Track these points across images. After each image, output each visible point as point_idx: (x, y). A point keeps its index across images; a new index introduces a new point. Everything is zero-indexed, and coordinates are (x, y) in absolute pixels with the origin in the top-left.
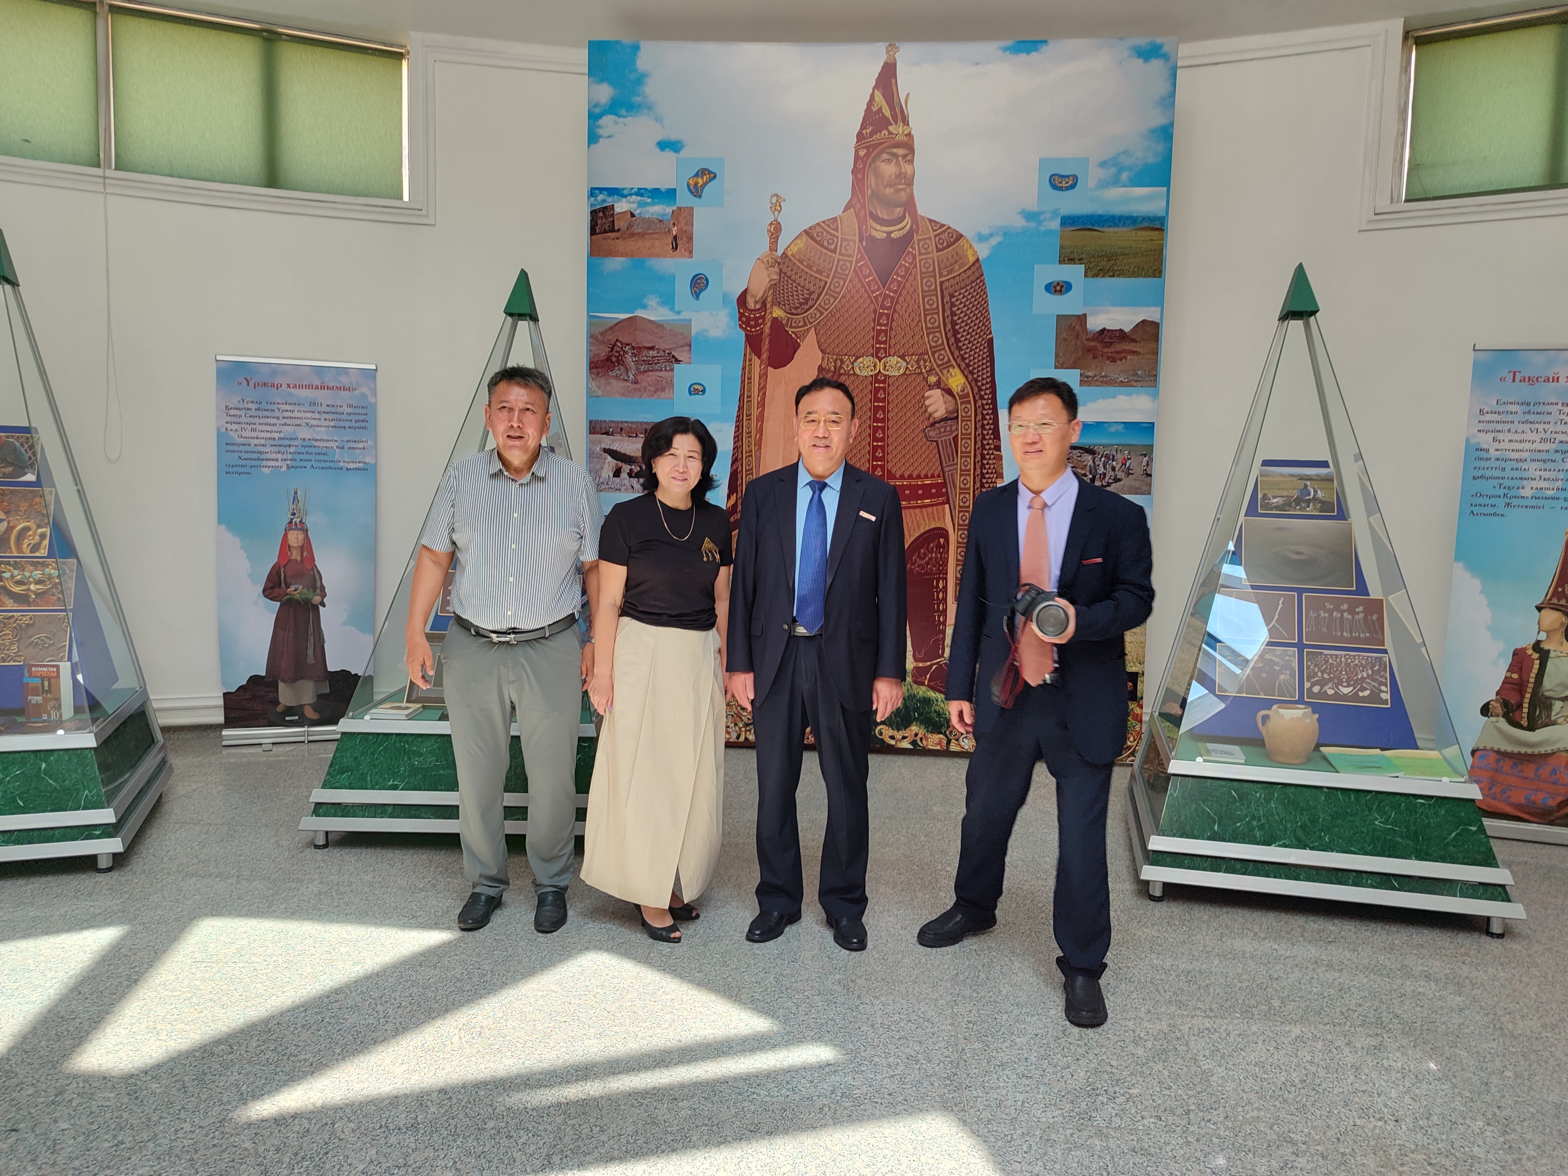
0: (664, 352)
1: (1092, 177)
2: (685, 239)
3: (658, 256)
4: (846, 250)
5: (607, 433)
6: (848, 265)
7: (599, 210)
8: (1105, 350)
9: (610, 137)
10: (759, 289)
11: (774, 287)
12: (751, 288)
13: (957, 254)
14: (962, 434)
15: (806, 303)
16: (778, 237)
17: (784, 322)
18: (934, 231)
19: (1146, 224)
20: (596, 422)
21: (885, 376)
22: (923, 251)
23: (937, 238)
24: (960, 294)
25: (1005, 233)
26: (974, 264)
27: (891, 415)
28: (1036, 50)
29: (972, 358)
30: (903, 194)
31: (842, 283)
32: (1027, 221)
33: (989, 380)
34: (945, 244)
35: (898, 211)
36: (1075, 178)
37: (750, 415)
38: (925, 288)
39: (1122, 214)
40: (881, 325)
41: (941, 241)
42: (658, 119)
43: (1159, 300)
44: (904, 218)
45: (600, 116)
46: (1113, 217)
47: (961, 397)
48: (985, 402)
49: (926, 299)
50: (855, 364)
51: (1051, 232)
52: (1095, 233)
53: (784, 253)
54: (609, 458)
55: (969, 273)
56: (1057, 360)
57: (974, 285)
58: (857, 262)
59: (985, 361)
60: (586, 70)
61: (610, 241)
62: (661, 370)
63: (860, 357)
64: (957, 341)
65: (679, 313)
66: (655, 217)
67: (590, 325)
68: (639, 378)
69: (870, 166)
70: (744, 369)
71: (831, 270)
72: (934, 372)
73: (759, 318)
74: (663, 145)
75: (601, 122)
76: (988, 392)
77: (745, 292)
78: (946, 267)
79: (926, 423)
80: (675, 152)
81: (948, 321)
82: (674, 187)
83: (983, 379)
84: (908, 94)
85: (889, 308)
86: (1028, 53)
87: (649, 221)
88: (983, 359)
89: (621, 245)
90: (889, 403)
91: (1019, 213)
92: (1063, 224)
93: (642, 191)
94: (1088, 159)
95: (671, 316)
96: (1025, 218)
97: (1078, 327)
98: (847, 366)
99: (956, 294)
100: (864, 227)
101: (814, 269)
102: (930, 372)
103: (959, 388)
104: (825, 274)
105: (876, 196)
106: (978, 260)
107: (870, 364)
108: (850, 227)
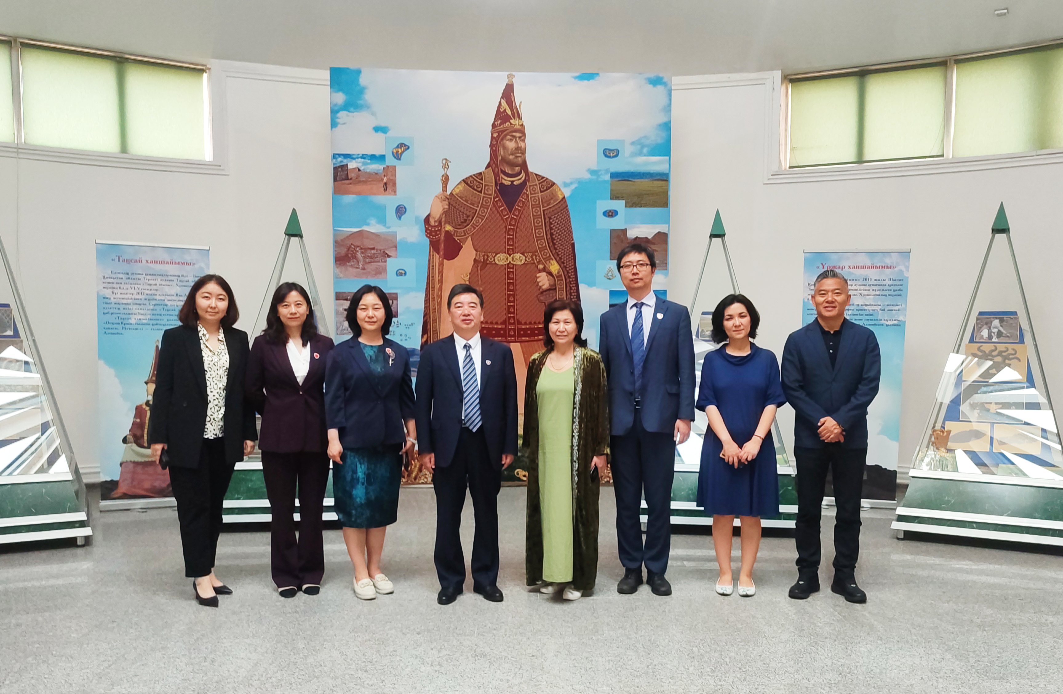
0: (381, 251)
1: (626, 151)
2: (391, 184)
3: (375, 194)
4: (488, 191)
6: (489, 199)
7: (339, 167)
9: (344, 124)
10: (437, 213)
11: (445, 213)
12: (432, 213)
13: (552, 194)
14: (559, 298)
15: (465, 222)
16: (447, 184)
17: (452, 233)
18: (539, 181)
19: (658, 178)
20: (340, 293)
21: (513, 265)
22: (532, 192)
23: (540, 185)
24: (555, 217)
25: (579, 182)
26: (562, 200)
27: (518, 287)
28: (592, 78)
29: (563, 254)
30: (520, 159)
31: (486, 210)
32: (592, 175)
33: (573, 267)
34: (545, 188)
35: (517, 169)
36: (618, 151)
37: (434, 288)
38: (535, 214)
39: (644, 171)
40: (510, 235)
41: (543, 186)
42: (373, 114)
43: (667, 220)
44: (521, 173)
45: (338, 112)
47: (557, 276)
48: (571, 280)
49: (535, 220)
50: (496, 258)
51: (605, 182)
52: (630, 182)
53: (451, 193)
55: (559, 205)
56: (608, 255)
57: (562, 212)
58: (494, 198)
59: (570, 256)
60: (329, 83)
61: (346, 185)
62: (379, 262)
63: (498, 254)
64: (554, 244)
65: (389, 228)
66: (373, 171)
67: (335, 235)
68: (366, 266)
69: (500, 143)
70: (429, 260)
71: (479, 203)
72: (541, 262)
73: (438, 230)
74: (377, 129)
75: (338, 115)
76: (573, 274)
77: (429, 216)
78: (546, 201)
79: (538, 292)
80: (384, 133)
81: (548, 233)
82: (384, 154)
83: (570, 266)
84: (521, 102)
85: (514, 225)
86: (588, 80)
87: (370, 174)
88: (569, 255)
89: (352, 188)
90: (516, 280)
91: (587, 171)
92: (611, 177)
93: (364, 156)
94: (624, 141)
95: (384, 230)
96: (590, 173)
97: (622, 236)
98: (491, 259)
99: (553, 217)
100: (498, 178)
101: (469, 202)
102: (539, 262)
103: (556, 272)
104: (476, 205)
105: (504, 160)
106: (564, 197)
107: (504, 257)
108: (490, 177)
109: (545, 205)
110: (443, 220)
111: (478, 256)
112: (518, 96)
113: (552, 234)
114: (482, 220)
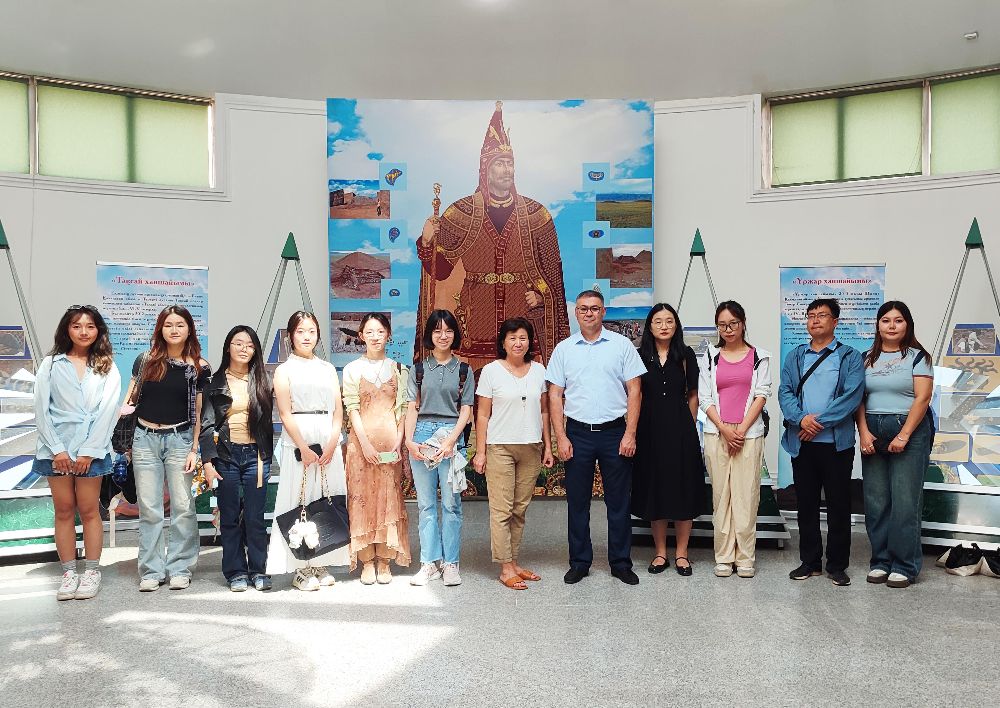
0: (375, 272)
1: (611, 173)
2: (385, 208)
3: (369, 218)
4: (478, 214)
5: (342, 319)
6: (479, 222)
7: (335, 192)
8: (623, 268)
9: (339, 152)
10: (429, 235)
11: (437, 235)
12: (424, 236)
13: (540, 216)
14: (547, 316)
15: (456, 244)
16: (439, 207)
17: (444, 254)
18: (526, 203)
19: (642, 199)
20: (335, 313)
21: (503, 284)
22: (521, 214)
23: (528, 207)
24: (542, 238)
25: (565, 204)
26: (549, 222)
27: (506, 306)
28: (578, 105)
29: (550, 273)
30: (508, 183)
31: (476, 232)
32: (578, 198)
33: (560, 285)
34: (533, 210)
35: (506, 193)
36: (603, 173)
37: (426, 307)
38: (523, 235)
39: (629, 193)
40: (499, 256)
41: (531, 209)
42: (368, 142)
43: (651, 240)
44: (508, 197)
45: (334, 140)
46: (624, 194)
47: (545, 295)
48: (559, 298)
49: (524, 241)
50: (486, 278)
51: (591, 203)
52: (615, 203)
53: (442, 216)
54: (343, 334)
55: (547, 226)
56: (597, 274)
57: (550, 233)
58: (484, 220)
60: (326, 113)
61: (341, 210)
62: (373, 282)
63: (488, 274)
64: (542, 264)
65: (383, 250)
66: (367, 196)
67: (331, 257)
68: (360, 287)
69: (489, 167)
70: (422, 281)
71: (469, 225)
72: (529, 281)
73: (430, 252)
74: (371, 156)
75: (335, 143)
76: (560, 292)
77: (421, 237)
78: (534, 223)
79: (527, 310)
80: (378, 160)
81: (536, 253)
82: (378, 179)
83: (557, 285)
85: (503, 246)
86: (574, 107)
87: (364, 198)
88: (557, 274)
89: (348, 212)
90: (505, 299)
91: (573, 194)
92: (597, 199)
93: (360, 182)
94: (609, 163)
95: (379, 252)
96: (577, 196)
97: (608, 255)
98: (481, 279)
99: (540, 238)
100: (487, 201)
101: (460, 225)
102: (527, 282)
103: (544, 290)
104: (466, 228)
105: (493, 184)
106: (551, 219)
107: (493, 277)
108: (480, 201)
109: (533, 227)
110: (435, 242)
111: (468, 276)
112: (507, 122)
113: (540, 254)
114: (473, 241)
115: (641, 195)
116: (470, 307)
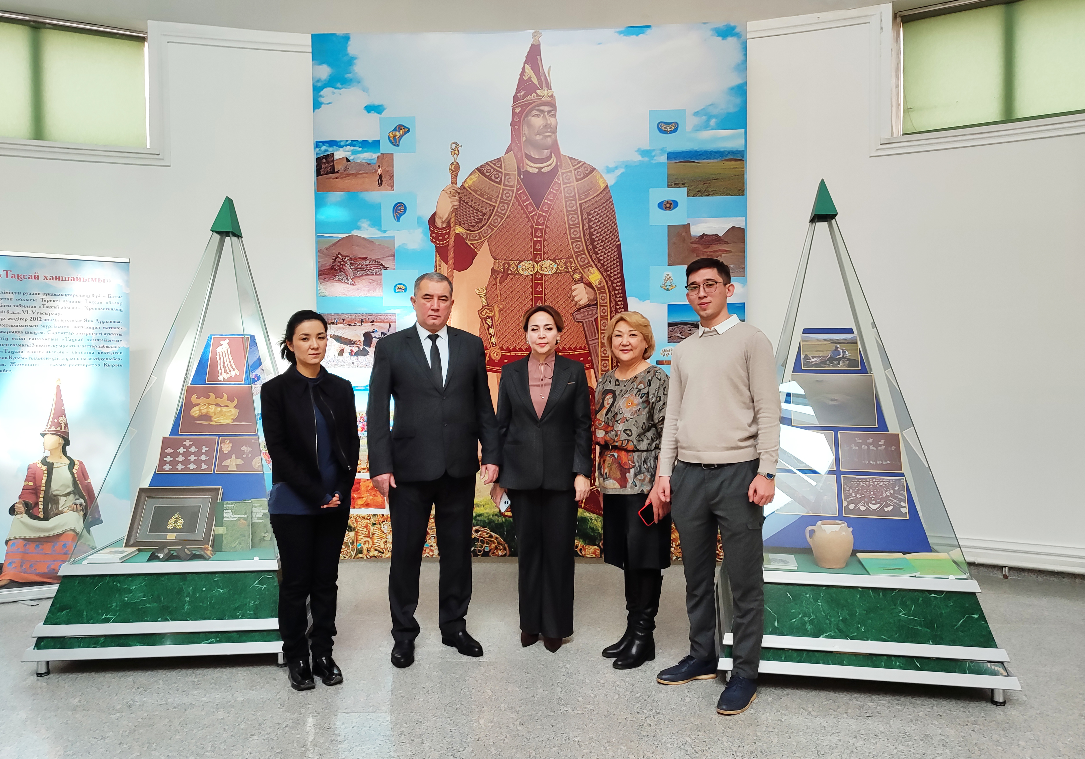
0: (375, 261)
1: (689, 123)
3: (368, 190)
4: (508, 182)
6: (511, 193)
7: (323, 157)
8: (704, 251)
9: (329, 103)
10: (445, 211)
11: (455, 210)
12: (438, 212)
13: (592, 182)
14: (601, 316)
15: (480, 222)
16: (457, 173)
17: (464, 236)
18: (574, 166)
21: (542, 274)
22: (566, 181)
23: (576, 172)
24: (595, 212)
25: (626, 166)
26: (604, 190)
27: (547, 303)
28: (643, 33)
29: (605, 260)
30: (549, 139)
31: (506, 206)
32: (643, 157)
33: (619, 275)
34: (582, 175)
35: (546, 152)
36: (677, 124)
38: (569, 209)
39: (712, 149)
40: (537, 237)
41: (579, 173)
42: (365, 90)
43: (743, 212)
44: (549, 158)
45: (322, 88)
46: (706, 151)
47: (598, 289)
48: (617, 292)
49: (570, 217)
50: (519, 267)
51: (661, 164)
52: (694, 164)
53: (462, 185)
54: (335, 343)
55: (601, 196)
56: (669, 259)
57: (605, 205)
58: (517, 190)
59: (615, 262)
60: (310, 55)
61: (331, 180)
62: (373, 275)
63: (522, 261)
64: (595, 247)
65: (385, 232)
66: (364, 161)
67: (318, 243)
68: (356, 281)
71: (497, 197)
72: (578, 270)
73: (446, 234)
74: (369, 109)
75: (322, 93)
76: (619, 284)
77: (434, 215)
78: (584, 192)
79: (574, 309)
80: (378, 113)
81: (587, 232)
82: (379, 139)
83: (615, 275)
84: (550, 67)
85: (542, 224)
86: (637, 35)
87: (360, 164)
89: (340, 183)
90: (545, 295)
91: (636, 151)
92: (669, 158)
93: (354, 143)
94: (684, 111)
95: (379, 234)
96: (641, 154)
97: (683, 234)
98: (513, 268)
99: (592, 212)
100: (521, 165)
101: (485, 197)
102: (575, 271)
103: (598, 281)
104: (493, 200)
105: (529, 142)
106: (607, 186)
107: (530, 266)
108: (511, 165)
111: (497, 264)
114: (502, 218)
115: (729, 152)
116: (498, 307)
